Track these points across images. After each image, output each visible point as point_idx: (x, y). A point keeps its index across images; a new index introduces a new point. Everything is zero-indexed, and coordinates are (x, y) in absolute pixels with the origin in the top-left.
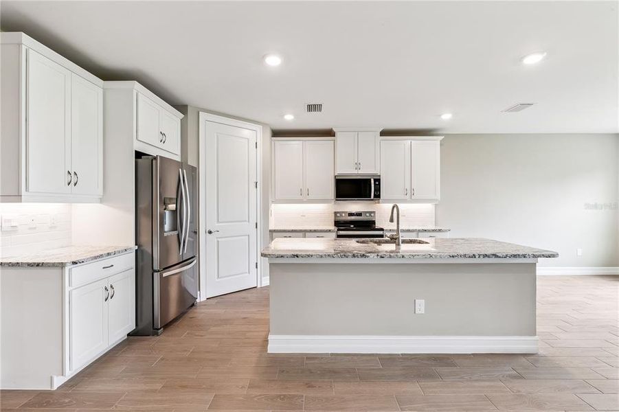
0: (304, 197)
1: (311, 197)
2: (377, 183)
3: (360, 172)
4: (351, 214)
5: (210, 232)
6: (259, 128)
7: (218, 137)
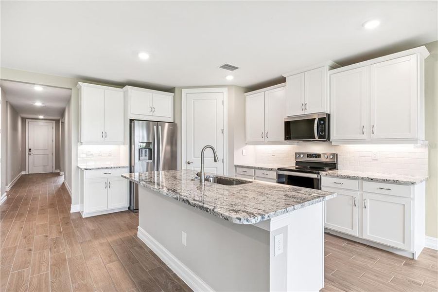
0: (265, 139)
1: (270, 139)
2: (322, 122)
3: (306, 112)
4: (310, 155)
5: (189, 163)
6: (225, 90)
7: (194, 102)
